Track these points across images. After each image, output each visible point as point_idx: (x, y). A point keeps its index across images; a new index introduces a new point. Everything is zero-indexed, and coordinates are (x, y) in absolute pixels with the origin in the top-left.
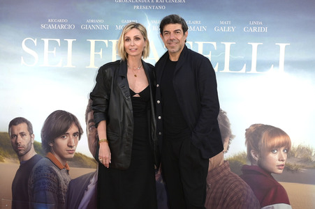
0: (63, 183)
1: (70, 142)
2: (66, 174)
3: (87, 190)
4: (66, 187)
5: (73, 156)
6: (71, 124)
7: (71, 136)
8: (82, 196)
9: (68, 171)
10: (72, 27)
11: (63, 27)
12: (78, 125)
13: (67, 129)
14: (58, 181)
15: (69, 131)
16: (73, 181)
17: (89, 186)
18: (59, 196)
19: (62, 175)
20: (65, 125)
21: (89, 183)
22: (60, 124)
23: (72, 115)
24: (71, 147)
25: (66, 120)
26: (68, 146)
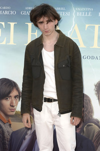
0: (6, 134)
1: (12, 102)
2: (9, 127)
3: (25, 139)
4: (9, 137)
5: (14, 113)
6: (13, 89)
7: (13, 98)
8: (21, 143)
9: (10, 125)
10: (14, 13)
11: (7, 13)
12: (18, 89)
13: (10, 92)
14: (3, 133)
15: (11, 95)
16: (14, 133)
17: (26, 137)
18: (4, 144)
19: (6, 128)
20: (8, 90)
21: (26, 134)
22: (4, 89)
23: (14, 82)
24: (13, 106)
25: (9, 86)
26: (11, 106)
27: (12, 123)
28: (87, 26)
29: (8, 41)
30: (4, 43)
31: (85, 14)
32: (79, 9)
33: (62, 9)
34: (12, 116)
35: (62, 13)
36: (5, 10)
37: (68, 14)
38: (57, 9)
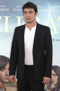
5: (8, 81)
6: (7, 63)
10: (8, 10)
11: (3, 10)
13: (5, 66)
25: (4, 61)
26: (6, 75)
27: (7, 88)
28: (59, 18)
29: (4, 29)
30: (1, 31)
31: (57, 10)
32: (53, 7)
33: (41, 7)
34: (6, 83)
35: (42, 10)
36: (1, 8)
37: (46, 10)
38: (38, 7)
